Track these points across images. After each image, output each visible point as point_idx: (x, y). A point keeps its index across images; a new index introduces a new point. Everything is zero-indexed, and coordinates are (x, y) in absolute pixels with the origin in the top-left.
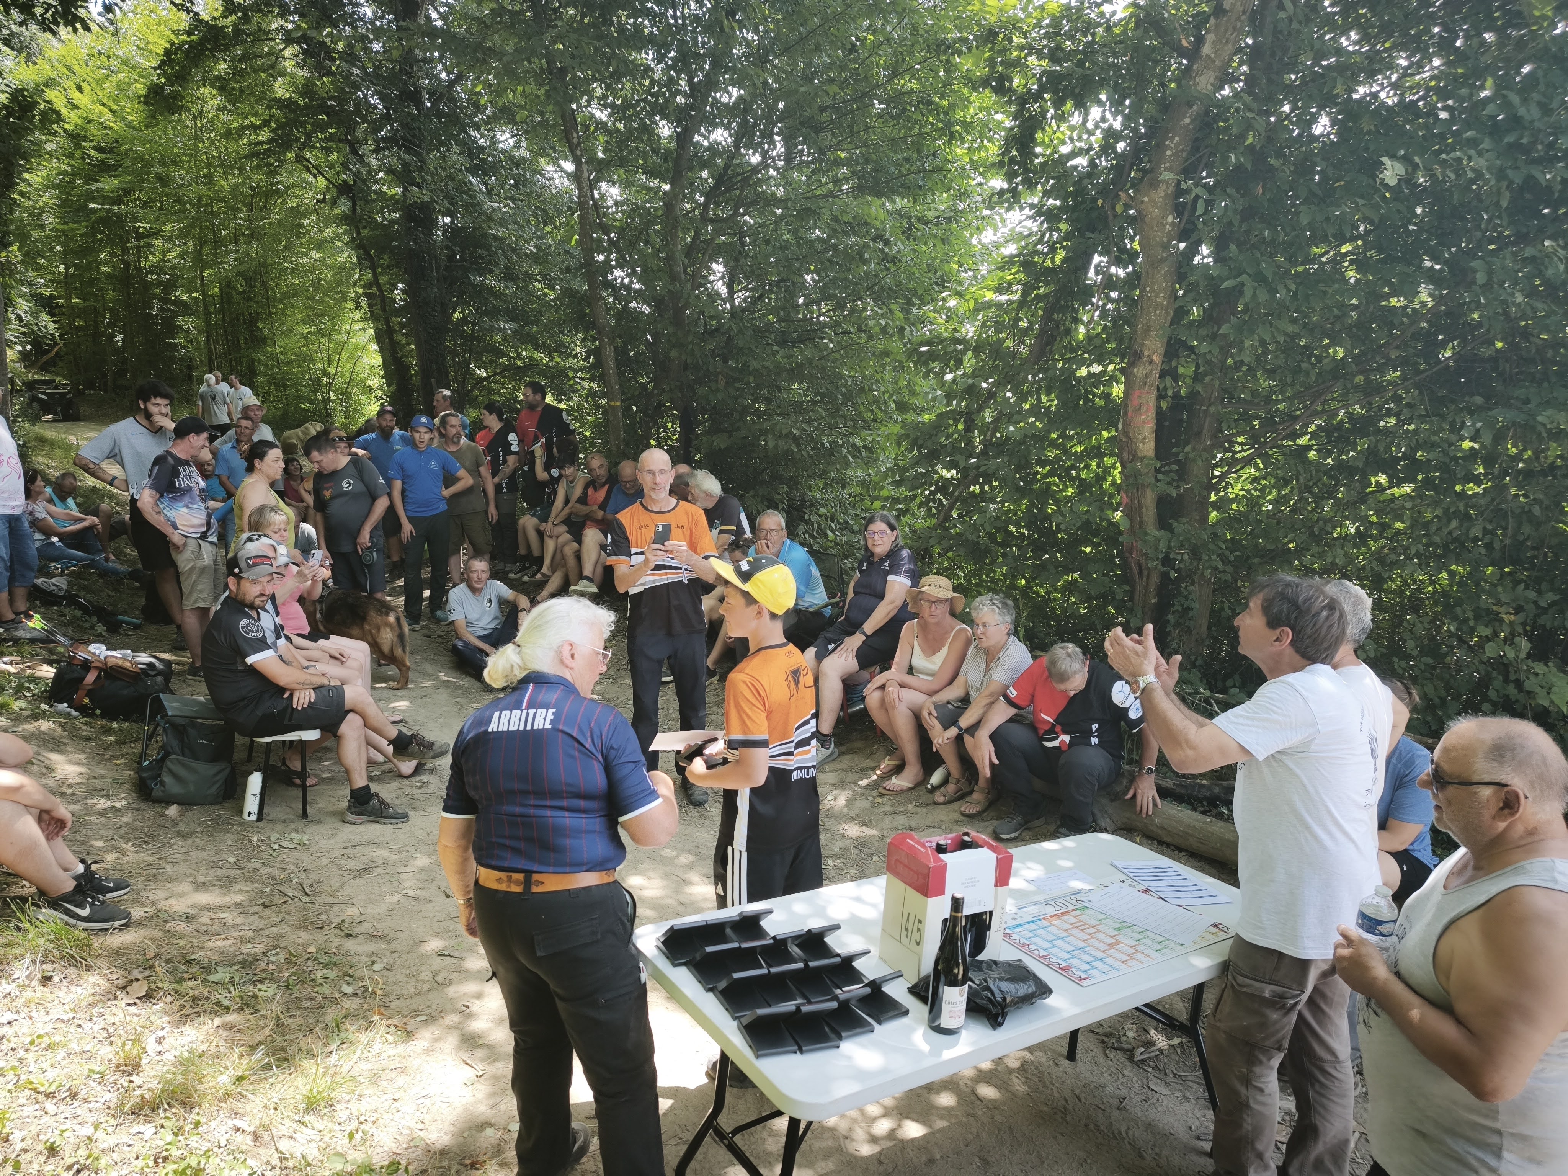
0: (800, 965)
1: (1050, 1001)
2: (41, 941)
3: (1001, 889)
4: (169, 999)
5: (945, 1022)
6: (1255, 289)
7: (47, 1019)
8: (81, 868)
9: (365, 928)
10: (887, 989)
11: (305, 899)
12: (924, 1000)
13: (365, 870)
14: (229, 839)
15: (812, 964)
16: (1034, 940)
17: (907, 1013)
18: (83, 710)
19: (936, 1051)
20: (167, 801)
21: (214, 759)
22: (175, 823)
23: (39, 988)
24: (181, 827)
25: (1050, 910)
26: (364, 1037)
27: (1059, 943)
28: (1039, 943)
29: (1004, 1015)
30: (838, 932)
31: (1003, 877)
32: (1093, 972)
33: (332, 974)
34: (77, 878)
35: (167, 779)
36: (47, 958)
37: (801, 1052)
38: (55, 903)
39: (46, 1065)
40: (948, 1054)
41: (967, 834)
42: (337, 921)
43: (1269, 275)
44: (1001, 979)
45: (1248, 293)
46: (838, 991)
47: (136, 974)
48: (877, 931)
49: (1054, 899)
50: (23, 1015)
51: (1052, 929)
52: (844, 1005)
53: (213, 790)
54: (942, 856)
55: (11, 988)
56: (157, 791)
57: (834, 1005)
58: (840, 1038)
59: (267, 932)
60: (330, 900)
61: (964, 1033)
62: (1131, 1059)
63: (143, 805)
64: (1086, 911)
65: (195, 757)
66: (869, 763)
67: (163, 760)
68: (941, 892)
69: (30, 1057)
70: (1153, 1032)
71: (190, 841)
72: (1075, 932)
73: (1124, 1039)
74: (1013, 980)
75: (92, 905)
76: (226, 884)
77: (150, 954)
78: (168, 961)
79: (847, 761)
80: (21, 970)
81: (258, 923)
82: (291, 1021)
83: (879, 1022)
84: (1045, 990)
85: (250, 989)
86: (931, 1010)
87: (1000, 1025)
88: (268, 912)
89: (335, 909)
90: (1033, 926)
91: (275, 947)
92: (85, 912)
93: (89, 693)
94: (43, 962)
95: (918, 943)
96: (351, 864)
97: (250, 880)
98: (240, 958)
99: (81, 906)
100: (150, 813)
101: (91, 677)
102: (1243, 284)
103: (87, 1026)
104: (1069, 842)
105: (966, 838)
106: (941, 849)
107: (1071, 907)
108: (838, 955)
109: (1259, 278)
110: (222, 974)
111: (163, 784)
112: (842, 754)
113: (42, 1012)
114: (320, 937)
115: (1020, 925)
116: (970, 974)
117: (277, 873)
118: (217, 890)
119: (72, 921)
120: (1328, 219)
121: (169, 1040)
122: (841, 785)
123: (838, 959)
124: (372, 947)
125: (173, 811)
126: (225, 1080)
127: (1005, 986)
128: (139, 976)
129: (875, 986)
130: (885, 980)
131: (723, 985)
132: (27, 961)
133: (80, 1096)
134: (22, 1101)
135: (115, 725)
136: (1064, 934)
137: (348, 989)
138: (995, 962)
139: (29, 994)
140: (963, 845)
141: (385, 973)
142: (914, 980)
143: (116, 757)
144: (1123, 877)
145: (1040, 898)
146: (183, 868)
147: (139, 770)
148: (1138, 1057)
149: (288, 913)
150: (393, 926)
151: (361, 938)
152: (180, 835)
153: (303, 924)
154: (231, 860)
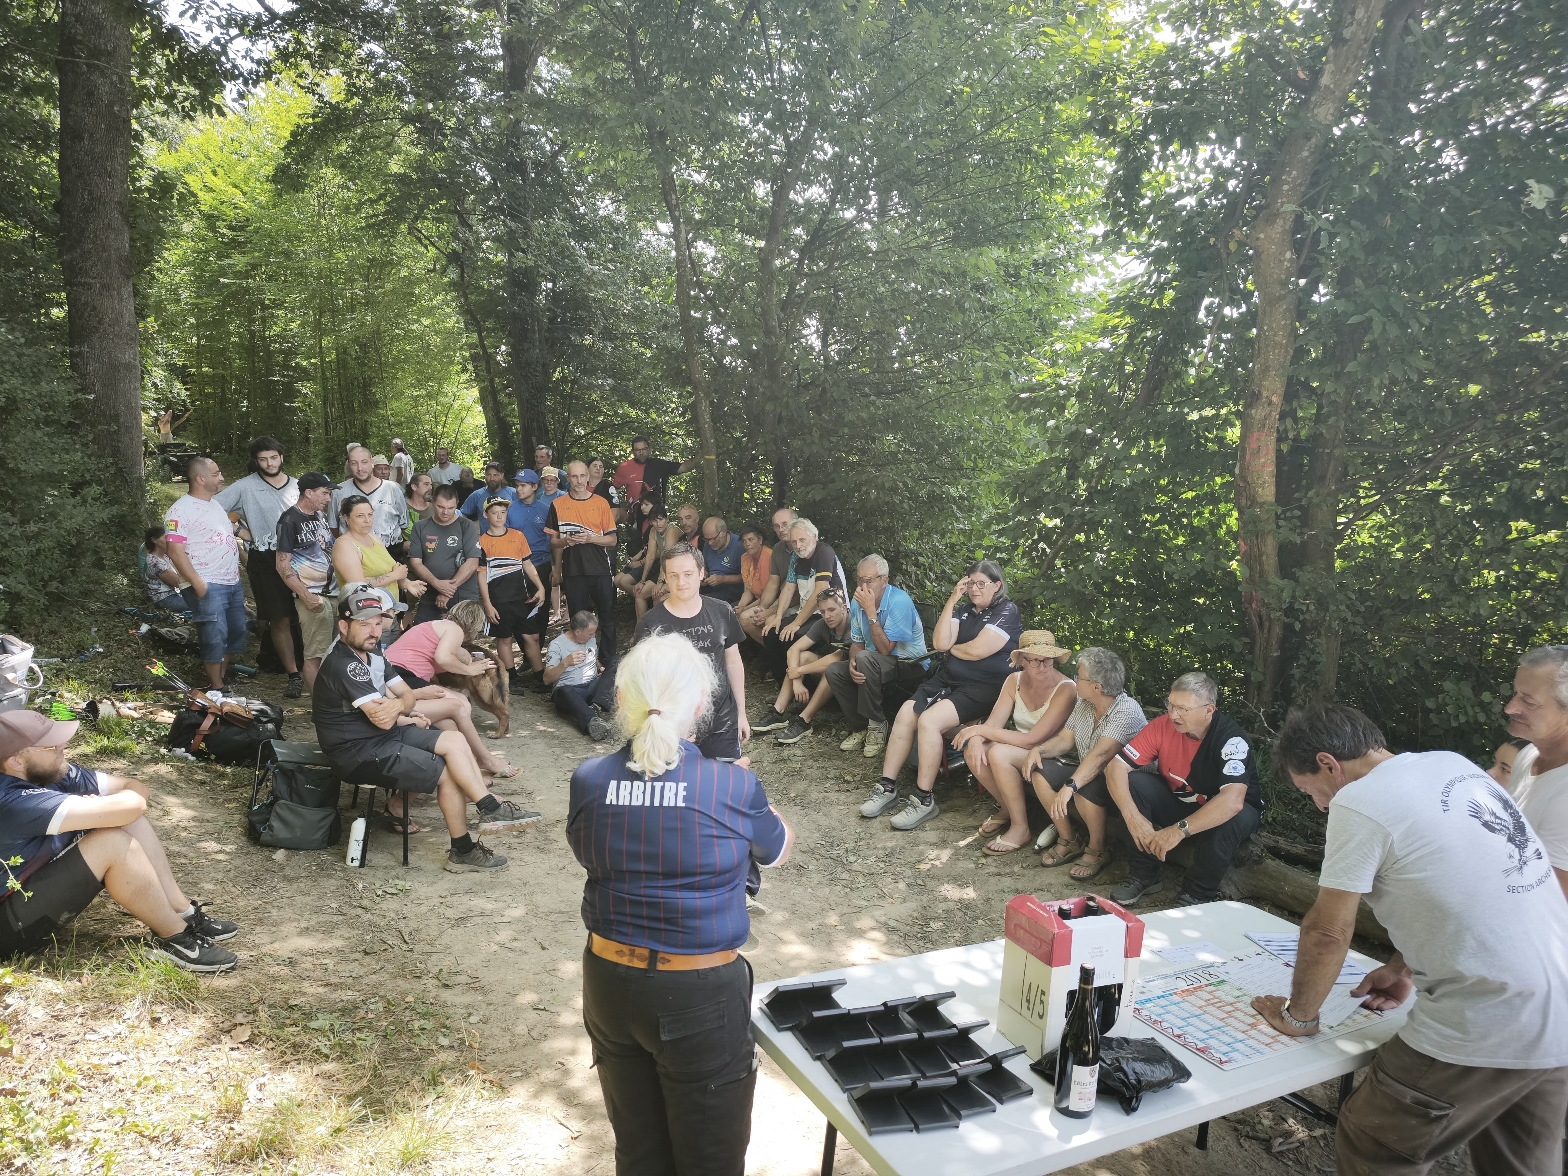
0: (914, 1035)
1: (1187, 1085)
2: (152, 982)
3: (1132, 961)
4: (271, 1045)
5: (1074, 1103)
6: (1384, 324)
7: (154, 1061)
8: (191, 910)
9: (463, 979)
10: (1008, 1065)
11: (404, 947)
12: (1049, 1079)
13: (463, 919)
14: (332, 884)
15: (927, 1035)
16: (1166, 1017)
17: (1030, 1092)
18: (198, 754)
19: (1065, 1137)
20: (275, 846)
21: (320, 805)
22: (282, 868)
23: (148, 1029)
24: (287, 871)
25: (1182, 985)
26: (459, 1092)
27: (1194, 1020)
28: (1170, 1020)
29: (1138, 1100)
30: (951, 1002)
31: (1133, 948)
32: (1234, 1055)
33: (429, 1025)
34: (188, 919)
35: (275, 823)
36: (157, 1000)
37: (917, 1129)
38: (166, 944)
39: (151, 1108)
40: (1078, 1141)
41: (1091, 899)
42: (435, 970)
43: (1400, 310)
44: (1134, 1059)
45: (1377, 328)
46: (954, 1066)
47: (240, 1018)
48: (995, 999)
49: (1185, 973)
50: (131, 1056)
51: (1185, 1005)
52: (963, 1081)
53: (318, 835)
54: (1067, 922)
55: (121, 1028)
56: (266, 836)
57: (953, 1080)
58: (960, 1117)
59: (366, 980)
60: (428, 949)
61: (1094, 1120)
62: (1268, 1149)
63: (251, 849)
64: (1222, 987)
65: (303, 803)
66: (971, 822)
67: (272, 804)
68: (1067, 961)
69: (137, 1099)
70: (1291, 1121)
71: (295, 886)
72: (1211, 1009)
73: (1259, 1127)
74: (1147, 1060)
75: (201, 947)
76: (329, 929)
77: (255, 998)
78: (271, 1006)
79: (948, 819)
80: (131, 1010)
81: (358, 970)
82: (388, 1072)
83: (1001, 1102)
84: (1183, 1073)
85: (348, 1037)
86: (1058, 1091)
87: (1134, 1110)
88: (368, 959)
89: (434, 958)
90: (1163, 1002)
91: (374, 995)
92: (194, 955)
93: (205, 739)
94: (152, 1003)
95: (1041, 1017)
96: (450, 913)
97: (350, 926)
98: (340, 1005)
99: (191, 948)
100: (258, 856)
101: (207, 723)
102: (1370, 320)
103: (192, 1069)
104: (1195, 910)
105: (1091, 903)
106: (1064, 914)
107: (1204, 982)
108: (954, 1026)
109: (1388, 312)
110: (322, 1021)
111: (271, 828)
112: (943, 811)
113: (150, 1054)
114: (418, 985)
115: (1149, 1000)
116: (1102, 1054)
117: (377, 920)
118: (321, 936)
119: (182, 963)
120: (1464, 249)
121: (270, 1087)
122: (942, 844)
123: (955, 1030)
124: (467, 999)
125: (280, 855)
126: (322, 1130)
127: (1139, 1067)
128: (243, 1021)
129: (996, 1061)
130: (1007, 1055)
131: (831, 1054)
132: (137, 1002)
133: (182, 1142)
134: (128, 1144)
135: (228, 770)
136: (1199, 1012)
137: (445, 1042)
138: (1126, 1040)
139: (138, 1034)
140: (1088, 911)
141: (481, 1025)
142: (1037, 1057)
143: (229, 801)
144: (1260, 950)
145: (1169, 971)
146: (288, 913)
147: (249, 814)
148: (1276, 1149)
149: (387, 961)
150: (488, 977)
151: (459, 989)
152: (286, 879)
153: (402, 973)
154: (334, 905)
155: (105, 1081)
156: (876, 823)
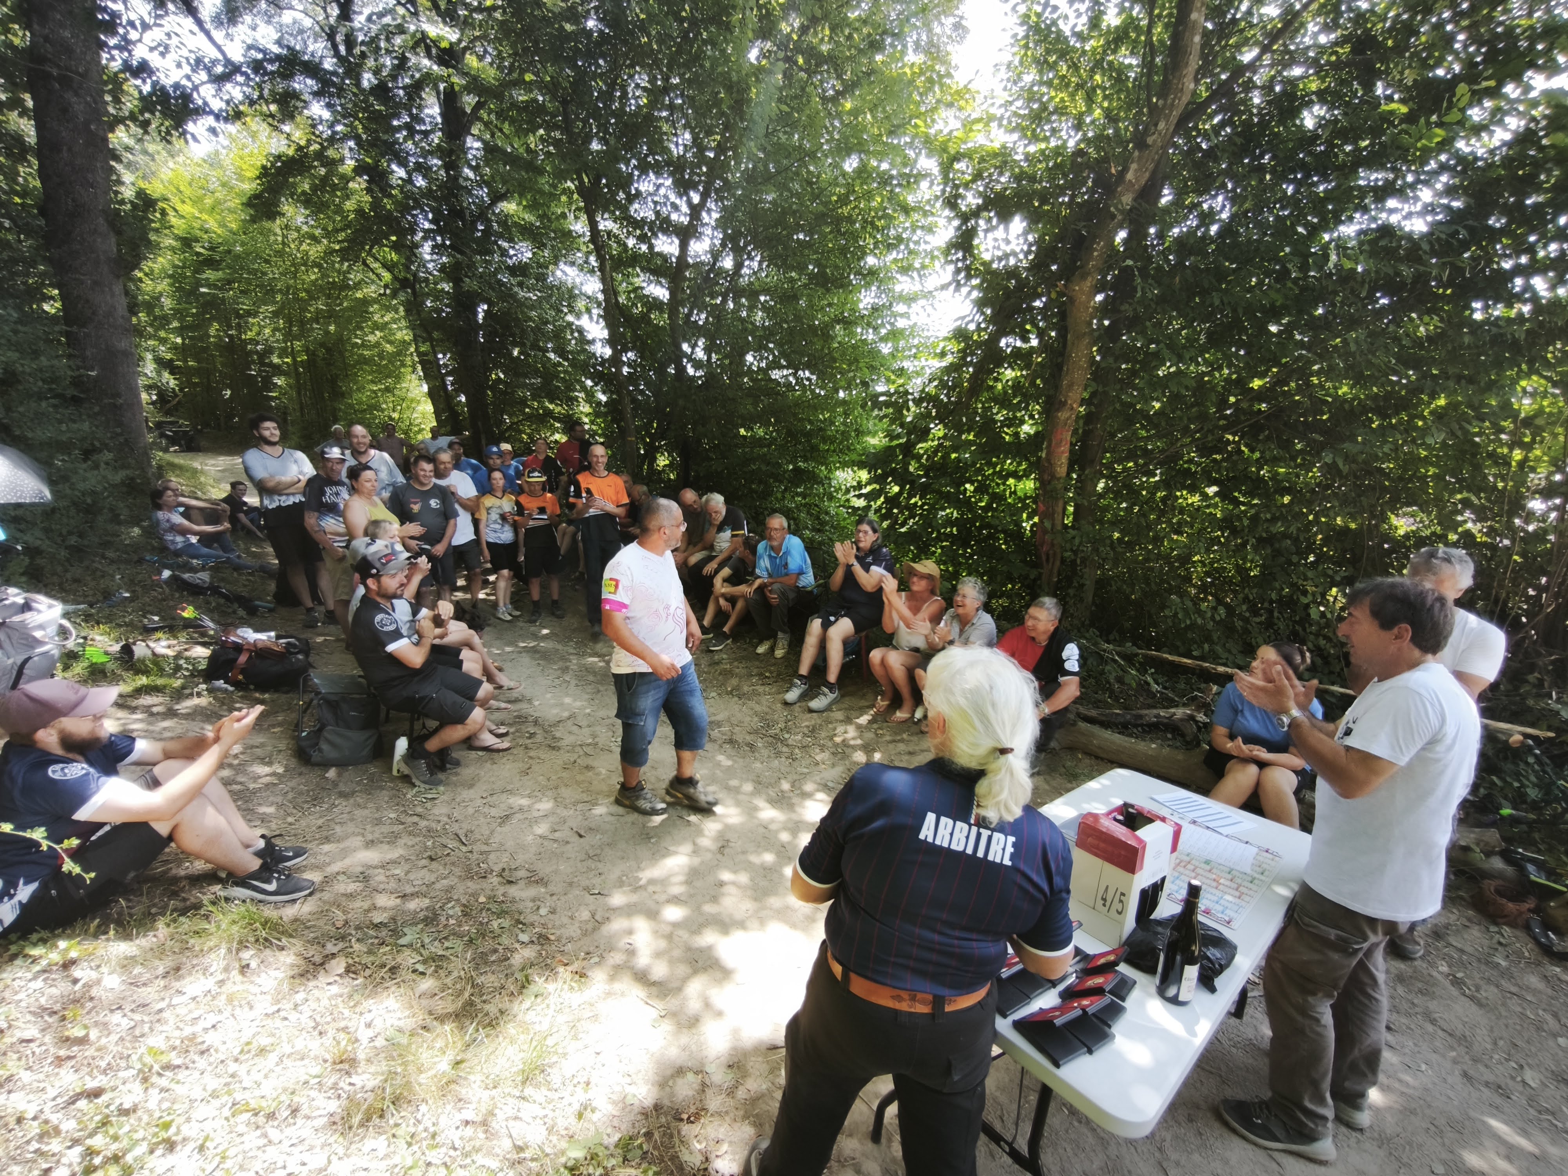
2: (235, 928)
3: (1172, 856)
4: (368, 972)
5: (1184, 996)
7: (252, 1015)
8: (262, 844)
9: (522, 873)
11: (464, 849)
13: (507, 816)
14: (385, 795)
17: (1135, 984)
18: (236, 684)
20: (326, 765)
21: (364, 727)
22: (335, 784)
23: (239, 978)
24: (342, 787)
26: (551, 987)
33: (506, 922)
34: (259, 854)
35: (325, 746)
36: (242, 945)
37: (1091, 1052)
38: (242, 880)
39: (259, 1077)
40: (1200, 1032)
42: (497, 868)
47: (331, 948)
50: (227, 1014)
53: (365, 752)
55: (209, 983)
56: (316, 756)
59: (438, 886)
60: (485, 848)
63: (303, 769)
65: (348, 727)
67: (320, 730)
69: (242, 1070)
71: (352, 801)
72: (1181, 870)
75: (278, 879)
76: (392, 839)
77: (339, 924)
78: (357, 928)
79: (847, 702)
80: (217, 960)
81: (430, 877)
82: (483, 978)
85: (437, 949)
87: (1214, 989)
88: (434, 865)
89: (492, 856)
91: (449, 900)
93: (243, 671)
94: (238, 950)
95: (1120, 913)
96: (494, 812)
97: (410, 834)
98: (421, 915)
100: (312, 776)
101: (243, 659)
103: (293, 1016)
110: (410, 936)
111: (320, 750)
113: (246, 1008)
114: (484, 884)
117: (434, 825)
118: (386, 847)
119: (260, 896)
121: (379, 1024)
122: (848, 720)
124: (534, 891)
125: (332, 773)
126: (444, 1065)
128: (335, 950)
132: (223, 951)
134: (241, 1128)
135: (266, 696)
137: (524, 938)
139: (229, 988)
141: (551, 916)
143: (274, 726)
144: (1170, 811)
146: (350, 827)
147: (298, 739)
149: (453, 864)
150: (544, 869)
151: (522, 883)
152: (343, 795)
153: (469, 874)
154: (392, 816)
155: (202, 1053)
156: (797, 708)
